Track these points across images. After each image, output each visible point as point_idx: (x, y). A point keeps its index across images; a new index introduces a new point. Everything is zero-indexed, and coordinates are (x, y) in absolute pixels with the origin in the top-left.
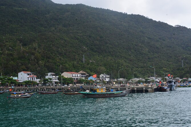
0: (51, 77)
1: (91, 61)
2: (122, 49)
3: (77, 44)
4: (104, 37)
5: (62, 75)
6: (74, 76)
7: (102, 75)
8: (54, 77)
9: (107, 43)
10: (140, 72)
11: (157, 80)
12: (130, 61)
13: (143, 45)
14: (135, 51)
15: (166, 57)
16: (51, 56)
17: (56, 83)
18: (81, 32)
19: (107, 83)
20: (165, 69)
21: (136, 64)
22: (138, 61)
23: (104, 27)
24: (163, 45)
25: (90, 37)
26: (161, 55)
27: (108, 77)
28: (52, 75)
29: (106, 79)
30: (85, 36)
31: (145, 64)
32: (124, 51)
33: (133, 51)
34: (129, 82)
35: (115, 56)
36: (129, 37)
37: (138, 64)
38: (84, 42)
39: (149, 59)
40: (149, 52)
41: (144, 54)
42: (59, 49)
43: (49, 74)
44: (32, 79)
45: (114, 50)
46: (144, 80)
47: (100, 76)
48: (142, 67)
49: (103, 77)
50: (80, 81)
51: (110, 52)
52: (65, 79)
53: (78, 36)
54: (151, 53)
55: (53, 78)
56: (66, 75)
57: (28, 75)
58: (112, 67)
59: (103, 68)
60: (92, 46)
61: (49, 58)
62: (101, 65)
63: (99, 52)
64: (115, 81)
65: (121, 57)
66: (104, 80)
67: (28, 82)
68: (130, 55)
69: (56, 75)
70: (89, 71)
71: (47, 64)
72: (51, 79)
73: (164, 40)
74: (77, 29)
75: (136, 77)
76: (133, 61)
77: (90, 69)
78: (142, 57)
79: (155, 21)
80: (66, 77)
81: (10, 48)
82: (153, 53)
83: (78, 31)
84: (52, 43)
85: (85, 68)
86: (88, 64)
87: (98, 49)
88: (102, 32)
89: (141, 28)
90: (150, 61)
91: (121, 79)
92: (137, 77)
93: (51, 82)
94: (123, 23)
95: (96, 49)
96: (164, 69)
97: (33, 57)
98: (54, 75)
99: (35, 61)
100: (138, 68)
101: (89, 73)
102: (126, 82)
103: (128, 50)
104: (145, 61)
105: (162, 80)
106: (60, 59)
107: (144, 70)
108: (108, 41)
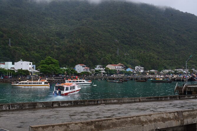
0: (100, 69)
1: (125, 54)
2: (150, 42)
3: (109, 37)
4: (134, 30)
5: (106, 67)
6: (117, 68)
7: (137, 67)
8: (102, 68)
9: (136, 36)
10: (168, 64)
11: (185, 72)
12: (159, 53)
13: (170, 38)
14: (163, 43)
15: (192, 49)
16: (92, 50)
17: (103, 73)
18: (111, 25)
19: (142, 74)
20: (192, 61)
21: (164, 56)
22: (166, 53)
23: (132, 19)
24: (190, 37)
25: (120, 30)
26: (188, 47)
27: (143, 69)
28: (101, 67)
29: (141, 70)
30: (116, 29)
31: (173, 57)
32: (153, 43)
33: (160, 43)
34: (160, 73)
35: (145, 48)
36: (156, 29)
37: (166, 57)
38: (115, 35)
39: (176, 51)
40: (176, 44)
41: (172, 46)
42: (96, 43)
43: (98, 66)
44: (87, 70)
45: (143, 43)
46: (173, 72)
47: (136, 67)
48: (170, 59)
49: (138, 68)
50: (121, 73)
51: (139, 45)
52: (110, 71)
53: (109, 29)
54: (178, 45)
55: (101, 70)
56: (110, 67)
57: (83, 67)
58: (144, 60)
59: (137, 61)
60: (122, 38)
61: (91, 52)
62: (134, 58)
63: (129, 45)
64: (148, 73)
65: (150, 49)
66: (139, 71)
67: (85, 72)
68: (158, 48)
69: (103, 67)
70: (126, 63)
71: (91, 57)
72: (100, 70)
73: (191, 32)
74: (108, 22)
75: (165, 69)
76: (161, 53)
77: (126, 62)
78: (170, 49)
79: (182, 12)
80: (111, 69)
81: (56, 42)
82: (180, 45)
83: (109, 24)
84: (88, 36)
85: (122, 60)
86: (124, 58)
87: (128, 42)
88: (131, 25)
89: (168, 20)
90: (177, 54)
91: (153, 71)
92: (167, 69)
93: (101, 73)
94: (150, 15)
95: (126, 42)
96: (190, 61)
97: (78, 51)
98: (102, 67)
99: (80, 54)
100: (167, 60)
101: (126, 65)
102: (158, 73)
103: (156, 43)
104: (172, 53)
105: (189, 72)
106: (101, 53)
107: (172, 62)
108: (137, 34)
